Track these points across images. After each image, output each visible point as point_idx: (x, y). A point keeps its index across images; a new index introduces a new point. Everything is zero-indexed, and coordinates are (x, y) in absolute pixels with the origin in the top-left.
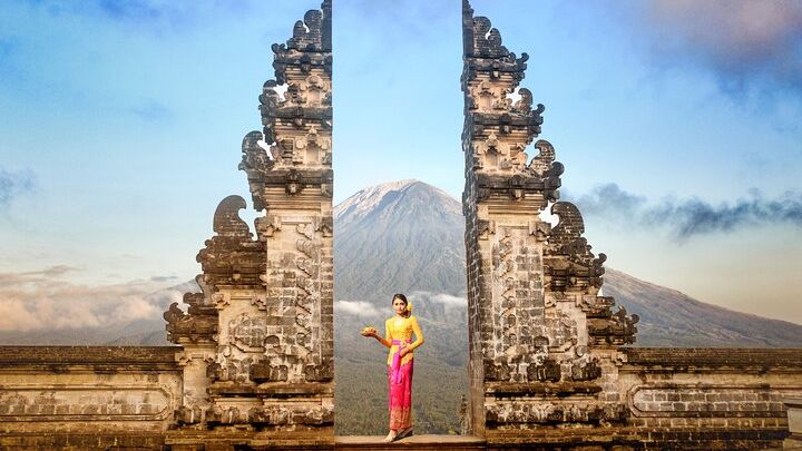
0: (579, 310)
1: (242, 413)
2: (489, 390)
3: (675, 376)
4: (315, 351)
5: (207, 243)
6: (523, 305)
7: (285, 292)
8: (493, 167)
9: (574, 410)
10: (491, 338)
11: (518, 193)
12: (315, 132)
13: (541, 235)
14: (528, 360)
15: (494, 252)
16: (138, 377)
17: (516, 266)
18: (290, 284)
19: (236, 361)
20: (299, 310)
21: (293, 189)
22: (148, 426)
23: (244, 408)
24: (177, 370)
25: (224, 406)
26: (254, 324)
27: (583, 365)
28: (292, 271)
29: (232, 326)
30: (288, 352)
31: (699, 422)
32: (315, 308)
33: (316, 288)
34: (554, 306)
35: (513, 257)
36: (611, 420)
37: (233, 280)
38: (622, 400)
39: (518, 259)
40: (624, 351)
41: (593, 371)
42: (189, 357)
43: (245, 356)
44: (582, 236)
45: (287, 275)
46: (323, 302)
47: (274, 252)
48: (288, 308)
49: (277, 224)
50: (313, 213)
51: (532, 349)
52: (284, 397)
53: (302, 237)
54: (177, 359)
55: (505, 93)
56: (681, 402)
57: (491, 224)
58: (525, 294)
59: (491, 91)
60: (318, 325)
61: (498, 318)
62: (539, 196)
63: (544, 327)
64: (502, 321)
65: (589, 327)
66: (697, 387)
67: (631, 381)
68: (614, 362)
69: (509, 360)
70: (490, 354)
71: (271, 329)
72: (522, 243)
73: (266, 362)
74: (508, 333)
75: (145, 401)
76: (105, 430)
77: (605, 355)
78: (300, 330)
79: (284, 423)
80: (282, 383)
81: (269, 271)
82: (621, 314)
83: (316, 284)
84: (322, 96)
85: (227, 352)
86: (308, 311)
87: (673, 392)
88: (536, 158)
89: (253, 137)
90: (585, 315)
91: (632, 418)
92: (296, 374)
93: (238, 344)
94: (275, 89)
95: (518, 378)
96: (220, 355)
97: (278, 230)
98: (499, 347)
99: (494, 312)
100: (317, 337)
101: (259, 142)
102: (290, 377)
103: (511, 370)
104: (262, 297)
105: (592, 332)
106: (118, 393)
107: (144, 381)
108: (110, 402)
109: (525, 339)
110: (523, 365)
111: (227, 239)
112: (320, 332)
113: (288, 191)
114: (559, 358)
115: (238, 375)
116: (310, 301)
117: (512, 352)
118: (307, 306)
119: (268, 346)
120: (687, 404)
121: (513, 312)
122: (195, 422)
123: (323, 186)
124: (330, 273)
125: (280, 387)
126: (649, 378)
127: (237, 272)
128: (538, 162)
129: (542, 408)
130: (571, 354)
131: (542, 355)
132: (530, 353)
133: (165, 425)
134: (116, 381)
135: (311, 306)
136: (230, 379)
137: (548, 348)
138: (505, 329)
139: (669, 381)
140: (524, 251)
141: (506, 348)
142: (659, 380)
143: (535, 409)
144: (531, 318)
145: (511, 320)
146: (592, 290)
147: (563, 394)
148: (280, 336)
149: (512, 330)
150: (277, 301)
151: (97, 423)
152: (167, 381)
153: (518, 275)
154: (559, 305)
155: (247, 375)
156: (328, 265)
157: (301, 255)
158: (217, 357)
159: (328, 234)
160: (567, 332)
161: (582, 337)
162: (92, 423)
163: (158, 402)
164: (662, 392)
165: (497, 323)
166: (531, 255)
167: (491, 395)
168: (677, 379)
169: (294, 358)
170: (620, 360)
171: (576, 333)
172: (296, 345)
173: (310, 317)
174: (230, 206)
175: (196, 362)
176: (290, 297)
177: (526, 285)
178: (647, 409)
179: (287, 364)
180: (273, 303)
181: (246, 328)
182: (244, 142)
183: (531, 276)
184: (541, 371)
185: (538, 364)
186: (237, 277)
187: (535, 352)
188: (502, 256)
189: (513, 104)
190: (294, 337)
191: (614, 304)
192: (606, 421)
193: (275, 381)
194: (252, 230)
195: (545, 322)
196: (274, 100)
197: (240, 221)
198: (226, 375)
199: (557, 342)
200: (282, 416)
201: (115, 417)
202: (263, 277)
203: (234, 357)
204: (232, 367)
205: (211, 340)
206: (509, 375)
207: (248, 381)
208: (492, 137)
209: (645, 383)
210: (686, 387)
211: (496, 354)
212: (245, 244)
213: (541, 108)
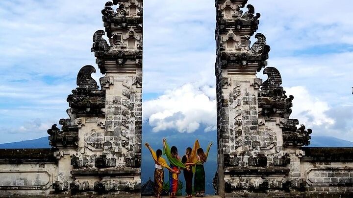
0: (278, 127)
1: (90, 184)
2: (227, 171)
3: (332, 163)
4: (131, 150)
5: (73, 91)
6: (246, 124)
7: (115, 118)
8: (231, 49)
9: (275, 182)
10: (228, 142)
11: (244, 63)
12: (133, 30)
13: (257, 86)
14: (249, 154)
15: (230, 95)
16: (34, 165)
17: (242, 103)
18: (118, 113)
19: (88, 156)
20: (123, 128)
21: (120, 62)
22: (38, 192)
23: (92, 182)
24: (55, 162)
25: (80, 182)
26: (98, 135)
27: (279, 157)
28: (119, 106)
29: (86, 137)
30: (116, 151)
31: (345, 189)
32: (132, 126)
33: (132, 116)
34: (264, 124)
35: (241, 98)
36: (295, 188)
37: (87, 111)
38: (302, 176)
39: (244, 98)
40: (303, 149)
41: (286, 160)
42: (62, 154)
43: (93, 153)
44: (280, 86)
45: (117, 108)
46: (136, 123)
47: (110, 95)
48: (117, 126)
49: (111, 81)
50: (131, 75)
51: (251, 148)
52: (113, 176)
53: (125, 88)
54: (55, 155)
55: (239, 7)
56: (335, 177)
57: (229, 79)
58: (247, 118)
59: (232, 6)
60: (134, 136)
61: (232, 131)
62: (256, 64)
63: (258, 136)
64: (234, 133)
65: (283, 136)
66: (345, 170)
67: (308, 166)
68: (297, 155)
69: (238, 154)
70: (227, 151)
71: (108, 138)
72: (246, 89)
73: (104, 156)
74: (237, 140)
75: (37, 179)
76: (15, 194)
77: (292, 151)
78: (124, 139)
79: (113, 190)
80: (113, 168)
81: (107, 106)
82: (303, 128)
83: (132, 113)
84: (137, 11)
85: (82, 151)
86: (128, 128)
87: (331, 172)
88: (255, 43)
89: (99, 33)
90: (281, 130)
91: (307, 186)
92: (120, 163)
93: (89, 147)
94: (111, 7)
95: (243, 163)
96: (79, 153)
97: (112, 84)
98: (232, 147)
99: (230, 128)
100: (133, 142)
101: (103, 36)
102: (117, 164)
103: (239, 159)
104: (103, 121)
105: (285, 139)
106: (22, 174)
107: (36, 168)
108: (18, 180)
109: (247, 143)
110: (246, 158)
111: (85, 89)
112: (134, 140)
113: (117, 62)
114: (266, 153)
115: (89, 163)
116: (128, 122)
117: (240, 150)
118: (127, 125)
119: (106, 147)
120: (338, 178)
121: (241, 128)
122: (65, 190)
123: (137, 60)
124: (140, 107)
125: (112, 170)
126: (318, 165)
127: (88, 107)
128: (257, 45)
129: (257, 181)
130: (273, 151)
131: (256, 151)
132: (250, 150)
133: (48, 192)
134: (22, 168)
135: (129, 125)
136: (84, 166)
137: (260, 148)
138: (236, 137)
139: (329, 166)
140: (247, 95)
141: (236, 148)
142: (323, 166)
143: (251, 181)
144: (251, 131)
145: (239, 133)
146: (286, 115)
147: (268, 173)
148: (112, 142)
149: (240, 138)
150: (110, 123)
151: (10, 191)
152: (49, 168)
153: (244, 108)
154: (267, 124)
155: (93, 164)
156: (139, 103)
157: (125, 98)
158: (77, 154)
159: (139, 86)
160: (271, 139)
161: (280, 142)
162: (8, 191)
163: (44, 179)
164: (325, 172)
165: (232, 134)
166: (251, 97)
167: (227, 174)
168: (333, 165)
169: (120, 154)
170: (301, 154)
171: (276, 139)
172: (121, 147)
173: (128, 131)
174: (86, 71)
175: (66, 157)
176: (118, 120)
177: (248, 113)
178: (316, 181)
179: (115, 157)
180: (108, 124)
181: (93, 138)
182: (94, 36)
183: (251, 108)
184: (256, 161)
185: (254, 156)
186: (89, 110)
187: (252, 150)
188: (235, 97)
189: (243, 14)
190: (120, 142)
191: (298, 124)
192: (292, 188)
193: (109, 167)
194: (99, 84)
195: (258, 133)
196: (111, 13)
197: (91, 79)
198: (81, 164)
199: (265, 144)
200: (112, 186)
201: (20, 188)
202: (103, 110)
203: (87, 154)
204: (85, 159)
205: (75, 145)
206: (238, 162)
207: (94, 167)
208: (231, 32)
209: (315, 167)
210: (338, 169)
211: (231, 151)
212: (94, 92)
213: (258, 15)
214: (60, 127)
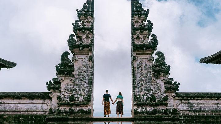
0: (162, 82)
1: (67, 110)
2: (135, 104)
3: (191, 101)
4: (87, 93)
5: (59, 64)
6: (145, 80)
7: (79, 77)
8: (138, 42)
9: (160, 110)
10: (136, 89)
11: (145, 49)
12: (88, 33)
13: (151, 60)
14: (146, 95)
15: (137, 65)
16: (40, 100)
17: (144, 69)
18: (80, 75)
19: (66, 96)
20: (82, 82)
21: (81, 49)
22: (43, 113)
23: (67, 108)
24: (50, 99)
25: (62, 108)
26: (71, 86)
27: (163, 97)
28: (81, 71)
29: (65, 86)
30: (79, 93)
31: (198, 114)
32: (87, 81)
33: (87, 76)
34: (155, 80)
35: (143, 67)
36: (171, 113)
38: (175, 107)
39: (144, 67)
40: (175, 93)
41: (166, 99)
42: (53, 95)
43: (68, 94)
44: (164, 61)
45: (79, 72)
46: (89, 79)
47: (76, 67)
48: (79, 81)
50: (87, 55)
51: (148, 92)
52: (78, 105)
53: (84, 62)
54: (50, 95)
55: (143, 21)
56: (192, 108)
57: (137, 58)
58: (146, 77)
59: (139, 20)
60: (88, 86)
61: (138, 83)
62: (151, 49)
63: (151, 86)
64: (139, 85)
65: (165, 86)
66: (197, 104)
67: (178, 102)
68: (172, 96)
69: (141, 95)
70: (136, 94)
71: (75, 87)
72: (146, 63)
73: (73, 96)
74: (141, 88)
75: (42, 106)
76: (31, 114)
77: (170, 94)
78: (83, 87)
79: (78, 112)
81: (74, 71)
82: (176, 82)
83: (87, 75)
84: (91, 24)
85: (63, 93)
86: (85, 82)
87: (190, 105)
89: (72, 36)
90: (164, 83)
91: (177, 112)
92: (81, 99)
93: (66, 91)
94: (78, 22)
95: (143, 100)
96: (61, 94)
97: (77, 60)
98: (138, 92)
99: (137, 82)
100: (87, 89)
101: (74, 37)
102: (80, 100)
103: (141, 98)
104: (73, 79)
105: (166, 88)
106: (35, 104)
107: (42, 101)
108: (33, 107)
109: (145, 90)
110: (145, 97)
111: (64, 63)
112: (88, 88)
113: (79, 49)
114: (156, 95)
115: (66, 99)
116: (85, 79)
117: (142, 93)
118: (84, 81)
119: (74, 91)
120: (194, 108)
121: (143, 82)
122: (55, 112)
123: (89, 48)
124: (91, 72)
125: (76, 103)
126: (183, 101)
127: (66, 72)
128: (152, 40)
129: (150, 109)
130: (160, 94)
131: (151, 94)
132: (147, 93)
133: (47, 113)
134: (34, 101)
135: (86, 81)
136: (64, 100)
137: (153, 92)
138: (140, 87)
139: (189, 102)
140: (146, 65)
141: (140, 92)
142: (186, 102)
143: (148, 109)
144: (148, 84)
145: (142, 84)
146: (167, 76)
147: (157, 105)
148: (77, 89)
149: (142, 87)
150: (76, 79)
151: (29, 112)
152: (47, 101)
153: (144, 72)
155: (68, 99)
156: (91, 69)
157: (83, 67)
158: (60, 95)
159: (90, 61)
160: (158, 88)
161: (163, 89)
162: (28, 112)
163: (45, 107)
164: (187, 105)
165: (138, 85)
166: (148, 66)
167: (135, 105)
169: (81, 95)
170: (174, 96)
171: (161, 88)
172: (81, 91)
173: (85, 84)
174: (65, 55)
175: (55, 96)
176: (80, 78)
177: (146, 74)
178: (182, 110)
179: (79, 96)
180: (75, 80)
181: (68, 87)
182: (69, 37)
183: (148, 72)
184: (150, 99)
185: (149, 96)
186: (66, 73)
187: (148, 93)
188: (140, 67)
189: (145, 25)
190: (81, 89)
191: (173, 80)
192: (169, 113)
193: (76, 101)
194: (71, 61)
196: (77, 25)
197: (68, 58)
198: (63, 99)
199: (155, 90)
200: (77, 110)
201: (34, 111)
202: (73, 73)
204: (64, 97)
205: (59, 90)
206: (141, 99)
207: (69, 101)
208: (138, 33)
209: (182, 102)
210: (194, 104)
211: (137, 94)
212: (69, 65)
213: (152, 24)
214: (52, 82)
